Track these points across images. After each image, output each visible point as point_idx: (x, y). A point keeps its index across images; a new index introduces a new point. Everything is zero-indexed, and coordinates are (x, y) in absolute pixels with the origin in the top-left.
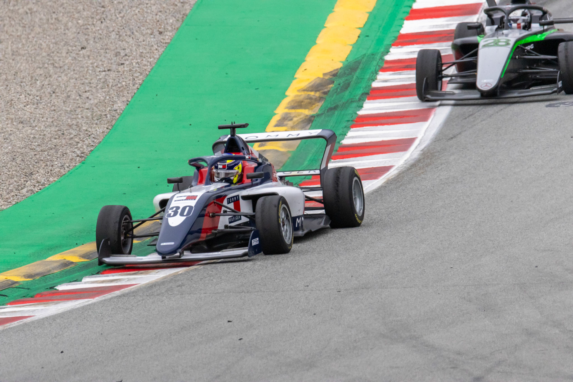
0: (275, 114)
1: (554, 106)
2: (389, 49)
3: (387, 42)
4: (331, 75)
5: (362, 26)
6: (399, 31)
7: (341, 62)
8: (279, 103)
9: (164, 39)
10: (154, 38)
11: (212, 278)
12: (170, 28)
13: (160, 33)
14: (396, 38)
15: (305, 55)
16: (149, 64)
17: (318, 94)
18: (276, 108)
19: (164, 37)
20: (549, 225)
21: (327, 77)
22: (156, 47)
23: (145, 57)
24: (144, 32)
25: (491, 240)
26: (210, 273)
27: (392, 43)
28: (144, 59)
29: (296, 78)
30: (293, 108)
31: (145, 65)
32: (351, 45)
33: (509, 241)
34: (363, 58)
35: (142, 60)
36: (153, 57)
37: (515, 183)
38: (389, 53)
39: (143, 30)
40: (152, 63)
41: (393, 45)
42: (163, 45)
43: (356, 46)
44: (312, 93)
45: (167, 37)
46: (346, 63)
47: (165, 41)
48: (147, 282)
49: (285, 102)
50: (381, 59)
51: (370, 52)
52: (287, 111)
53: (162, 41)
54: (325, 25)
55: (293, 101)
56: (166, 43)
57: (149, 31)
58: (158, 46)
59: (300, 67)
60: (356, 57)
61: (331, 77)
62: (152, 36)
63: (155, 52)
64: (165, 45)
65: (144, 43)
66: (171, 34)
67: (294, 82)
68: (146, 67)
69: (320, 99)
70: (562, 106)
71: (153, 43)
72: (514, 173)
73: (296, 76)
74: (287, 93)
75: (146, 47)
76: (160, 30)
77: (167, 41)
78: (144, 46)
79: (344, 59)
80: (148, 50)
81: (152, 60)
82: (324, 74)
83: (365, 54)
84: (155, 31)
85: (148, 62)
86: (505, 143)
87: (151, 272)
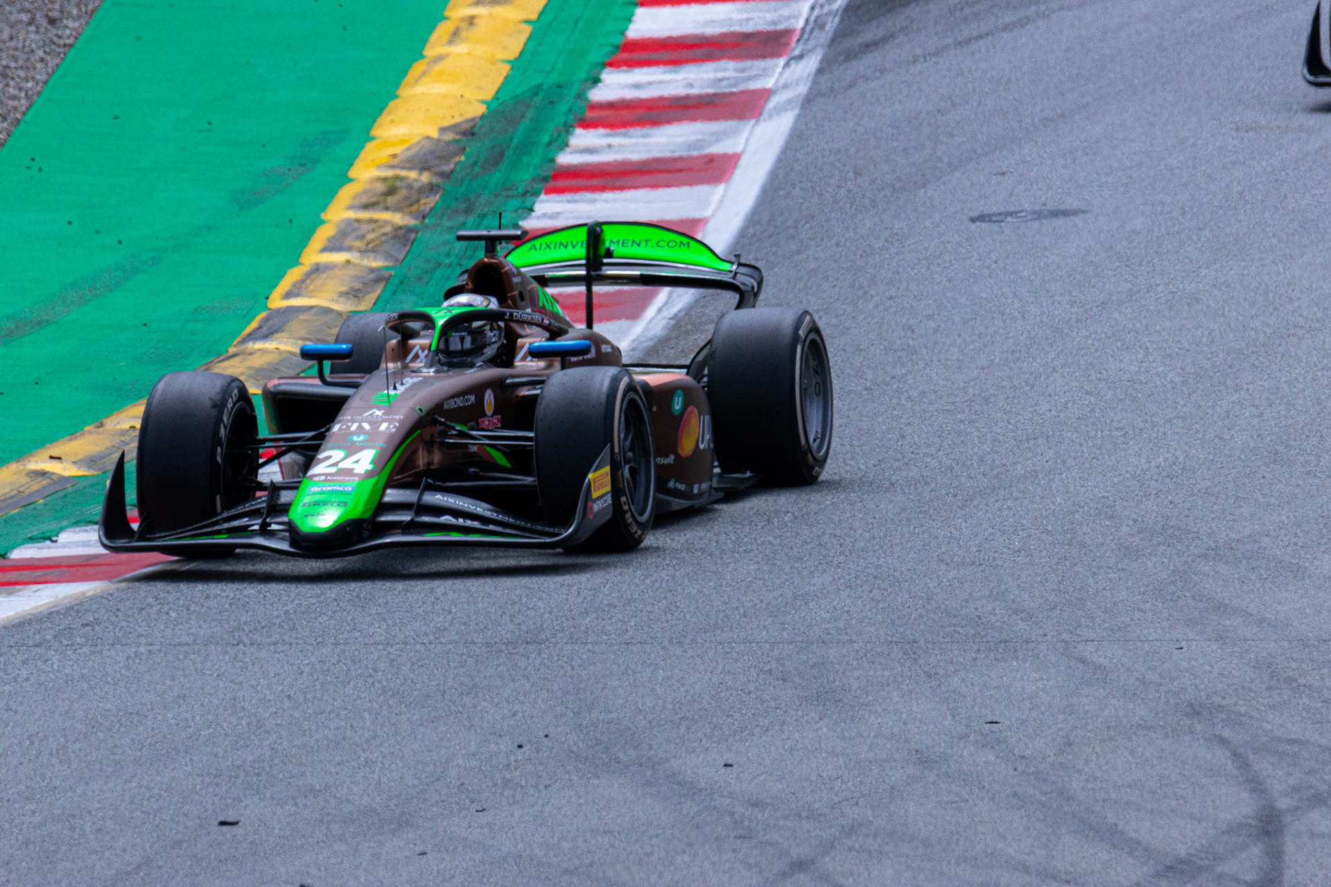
0: (322, 222)
1: (990, 221)
2: (600, 73)
3: (596, 56)
4: (457, 134)
5: (534, 16)
6: (623, 33)
7: (483, 102)
8: (331, 194)
9: (60, 37)
10: (37, 32)
11: (166, 608)
12: (75, 12)
13: (52, 21)
14: (617, 47)
15: (397, 85)
16: (23, 95)
17: (425, 178)
18: (324, 208)
19: (60, 33)
20: (975, 502)
21: (449, 136)
22: (40, 53)
23: (13, 79)
24: (13, 18)
25: (836, 536)
26: (162, 595)
27: (606, 60)
28: (12, 83)
29: (373, 138)
30: (366, 207)
31: (14, 98)
32: (509, 62)
33: (877, 540)
34: (536, 94)
35: (8, 85)
36: (33, 78)
37: (895, 401)
38: (600, 84)
39: (11, 13)
40: (30, 92)
41: (610, 64)
42: (58, 50)
43: (519, 64)
44: (413, 175)
45: (68, 32)
46: (496, 103)
47: (62, 42)
48: (11, 613)
49: (347, 194)
50: (580, 96)
51: (553, 79)
52: (351, 214)
53: (55, 39)
54: (447, 13)
55: (365, 192)
56: (65, 45)
57: (25, 17)
58: (45, 52)
59: (385, 112)
60: (519, 91)
61: (457, 137)
62: (32, 28)
63: (39, 65)
64: (62, 50)
65: (12, 44)
66: (76, 24)
67: (370, 146)
68: (15, 103)
69: (432, 188)
70: (1009, 219)
71: (34, 46)
72: (893, 377)
73: (374, 133)
74: (353, 173)
75: (17, 54)
76: (50, 14)
77: (68, 41)
78: (12, 52)
79: (489, 94)
80: (20, 63)
81: (30, 85)
82: (443, 130)
83: (540, 86)
84: (38, 16)
85: (20, 89)
86: (871, 305)
87: (20, 590)
